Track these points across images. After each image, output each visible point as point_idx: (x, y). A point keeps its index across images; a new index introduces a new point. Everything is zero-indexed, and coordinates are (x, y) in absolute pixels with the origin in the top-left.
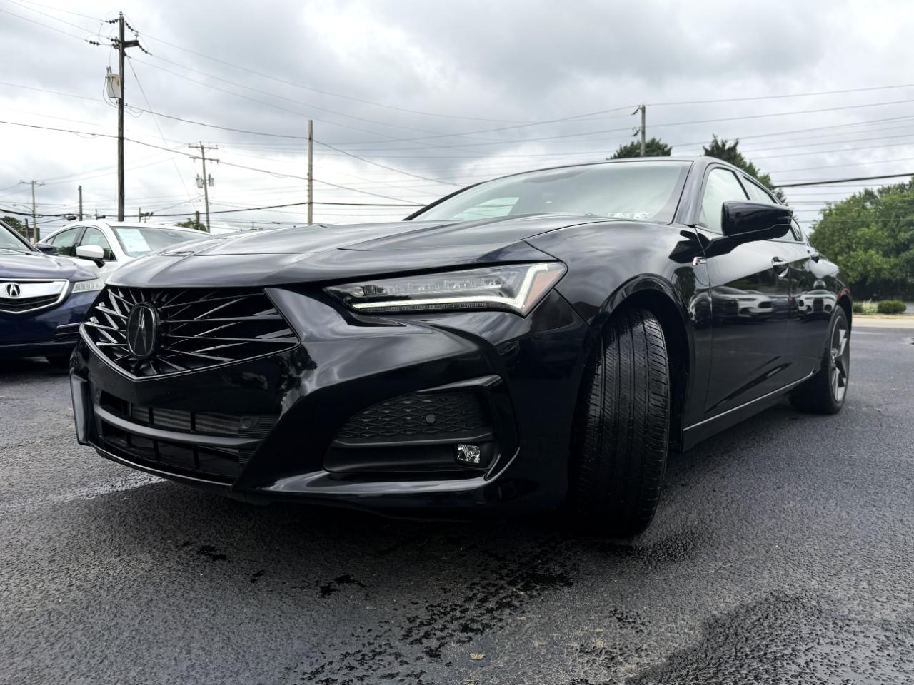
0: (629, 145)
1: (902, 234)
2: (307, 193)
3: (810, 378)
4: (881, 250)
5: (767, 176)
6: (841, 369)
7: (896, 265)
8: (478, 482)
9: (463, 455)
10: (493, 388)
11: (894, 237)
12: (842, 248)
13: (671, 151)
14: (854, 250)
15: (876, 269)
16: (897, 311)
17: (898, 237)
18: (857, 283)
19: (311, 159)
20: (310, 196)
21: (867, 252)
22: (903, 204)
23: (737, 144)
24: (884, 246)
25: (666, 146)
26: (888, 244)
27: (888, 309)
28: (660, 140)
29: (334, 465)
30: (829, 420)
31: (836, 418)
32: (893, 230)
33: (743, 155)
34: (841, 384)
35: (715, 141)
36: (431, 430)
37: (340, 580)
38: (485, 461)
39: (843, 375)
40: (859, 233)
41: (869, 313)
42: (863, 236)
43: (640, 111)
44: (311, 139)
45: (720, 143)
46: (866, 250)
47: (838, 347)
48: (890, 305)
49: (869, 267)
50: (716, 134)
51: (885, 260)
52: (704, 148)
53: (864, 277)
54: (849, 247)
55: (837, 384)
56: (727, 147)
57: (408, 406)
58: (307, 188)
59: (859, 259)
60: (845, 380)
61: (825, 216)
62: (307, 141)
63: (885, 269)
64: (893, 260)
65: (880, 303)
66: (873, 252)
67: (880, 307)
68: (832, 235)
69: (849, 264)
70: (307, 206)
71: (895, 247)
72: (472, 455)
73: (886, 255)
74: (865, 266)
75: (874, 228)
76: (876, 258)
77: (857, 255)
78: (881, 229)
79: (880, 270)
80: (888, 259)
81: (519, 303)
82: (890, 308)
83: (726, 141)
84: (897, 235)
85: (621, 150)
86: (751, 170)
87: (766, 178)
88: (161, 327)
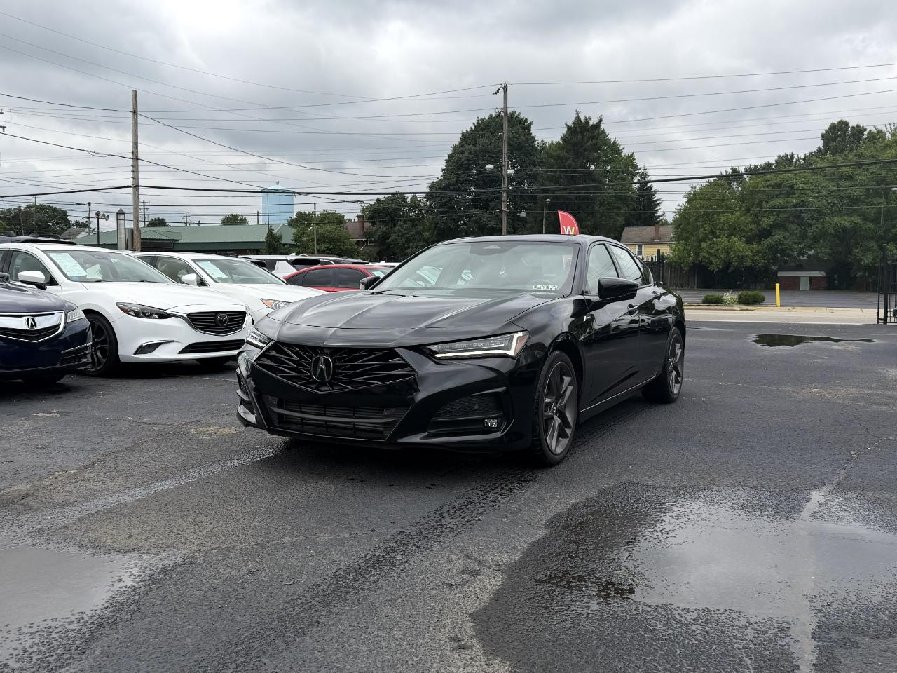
1: (765, 219)
2: (131, 175)
3: (654, 379)
4: (744, 236)
5: (632, 155)
6: (677, 371)
7: (758, 252)
8: (498, 435)
9: (487, 424)
10: (504, 392)
11: (757, 223)
12: (706, 234)
13: (532, 126)
14: (718, 237)
15: (738, 256)
16: (755, 301)
17: (761, 223)
18: (720, 271)
19: (136, 136)
20: (136, 178)
21: (730, 239)
22: (767, 189)
23: (601, 121)
24: (747, 232)
25: (526, 121)
26: (751, 230)
27: (748, 300)
28: (520, 113)
29: (431, 430)
30: (668, 407)
31: (673, 405)
32: (756, 215)
33: (607, 132)
34: (677, 382)
35: (578, 118)
36: (475, 412)
37: (433, 485)
38: (499, 425)
39: (678, 375)
40: (722, 219)
41: (730, 305)
42: (727, 221)
43: (502, 91)
44: (135, 112)
45: (583, 119)
46: (729, 237)
47: (675, 356)
48: (750, 296)
49: (732, 255)
50: (579, 111)
51: (747, 246)
52: (567, 125)
53: (728, 265)
54: (713, 232)
55: (674, 381)
56: (591, 123)
57: (467, 402)
58: (131, 169)
59: (723, 246)
60: (680, 379)
61: (689, 201)
62: (131, 115)
63: (747, 256)
64: (755, 247)
65: (740, 292)
66: (736, 239)
67: (740, 297)
68: (697, 220)
69: (713, 251)
70: (131, 190)
71: (758, 233)
72: (492, 423)
73: (748, 241)
74: (728, 253)
75: (738, 214)
76: (739, 244)
77: (720, 242)
78: (745, 215)
79: (743, 257)
80: (751, 246)
81: (512, 353)
82: (750, 299)
83: (590, 119)
84: (760, 220)
85: (478, 123)
86: (615, 148)
87: (631, 157)
88: (335, 367)
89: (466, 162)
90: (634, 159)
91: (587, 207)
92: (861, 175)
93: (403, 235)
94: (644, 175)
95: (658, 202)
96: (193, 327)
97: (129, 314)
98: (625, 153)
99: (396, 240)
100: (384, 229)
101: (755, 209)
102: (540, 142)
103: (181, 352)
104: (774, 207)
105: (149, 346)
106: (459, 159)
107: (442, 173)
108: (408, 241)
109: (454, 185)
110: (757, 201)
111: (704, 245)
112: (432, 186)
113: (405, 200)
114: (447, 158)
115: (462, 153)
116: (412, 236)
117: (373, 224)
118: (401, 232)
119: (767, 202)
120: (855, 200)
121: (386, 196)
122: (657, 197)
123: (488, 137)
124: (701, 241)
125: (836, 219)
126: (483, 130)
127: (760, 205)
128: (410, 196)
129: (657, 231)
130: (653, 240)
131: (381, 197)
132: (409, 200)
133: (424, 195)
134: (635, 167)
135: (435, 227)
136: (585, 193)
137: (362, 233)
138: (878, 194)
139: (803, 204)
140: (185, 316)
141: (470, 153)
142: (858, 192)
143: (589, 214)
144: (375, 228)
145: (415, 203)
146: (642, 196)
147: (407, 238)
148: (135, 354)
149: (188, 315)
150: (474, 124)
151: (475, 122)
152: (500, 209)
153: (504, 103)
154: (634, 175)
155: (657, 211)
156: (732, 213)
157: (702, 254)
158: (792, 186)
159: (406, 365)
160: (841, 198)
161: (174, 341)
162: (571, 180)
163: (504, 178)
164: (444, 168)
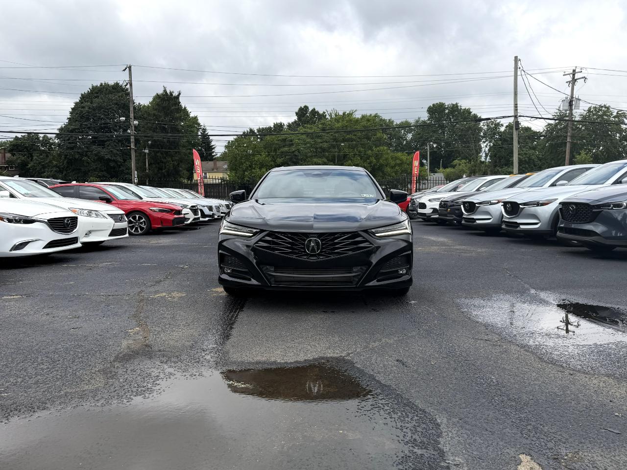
0: (99, 85)
1: (278, 159)
5: (196, 117)
8: (408, 277)
9: (399, 272)
12: (247, 167)
14: (254, 169)
21: (261, 170)
23: (180, 94)
29: (378, 278)
32: (273, 157)
33: (182, 102)
35: (165, 91)
38: (407, 272)
40: (256, 159)
42: (258, 160)
43: (128, 69)
45: (168, 92)
46: (260, 168)
50: (166, 87)
56: (173, 95)
72: (403, 272)
77: (256, 172)
78: (267, 156)
83: (173, 92)
84: (275, 160)
85: (93, 88)
86: (185, 112)
87: (196, 118)
88: (323, 244)
89: (87, 114)
90: (198, 120)
91: (175, 148)
92: (326, 137)
93: (40, 163)
94: (204, 130)
95: (214, 147)
96: (52, 229)
97: (4, 221)
98: (192, 115)
99: (34, 166)
100: (23, 158)
101: (273, 153)
102: (138, 104)
103: (45, 248)
104: (282, 152)
105: (21, 244)
106: (82, 112)
107: (67, 121)
108: (44, 167)
109: (78, 129)
110: (273, 149)
111: (246, 173)
112: (61, 129)
113: (38, 138)
114: (71, 111)
115: (83, 107)
116: (47, 163)
117: (13, 155)
118: (37, 160)
119: (279, 150)
120: (324, 150)
121: (23, 134)
122: (213, 143)
123: (102, 99)
124: (244, 171)
125: (315, 160)
126: (97, 93)
127: (275, 150)
128: (42, 135)
129: (215, 164)
130: (213, 169)
131: (19, 135)
132: (41, 139)
133: (55, 135)
134: (199, 125)
135: (65, 158)
136: (173, 139)
137: (3, 161)
138: (334, 147)
139: (298, 150)
140: (46, 221)
141: (89, 108)
142: (325, 145)
143: (176, 153)
144: (15, 157)
145: (46, 141)
146: (204, 143)
147: (43, 165)
148: (11, 251)
149: (48, 220)
150: (90, 89)
151: (91, 87)
152: (130, 146)
153: (130, 77)
154: (198, 130)
155: (213, 152)
156: (261, 155)
157: (246, 179)
158: (291, 141)
159: (366, 241)
160: (316, 148)
161: (39, 240)
162: (164, 130)
163: (132, 127)
164: (69, 117)
